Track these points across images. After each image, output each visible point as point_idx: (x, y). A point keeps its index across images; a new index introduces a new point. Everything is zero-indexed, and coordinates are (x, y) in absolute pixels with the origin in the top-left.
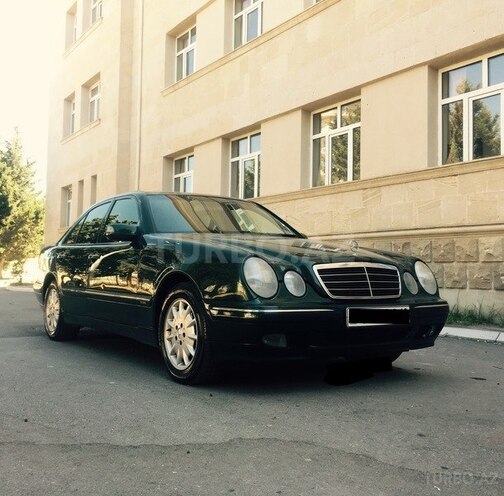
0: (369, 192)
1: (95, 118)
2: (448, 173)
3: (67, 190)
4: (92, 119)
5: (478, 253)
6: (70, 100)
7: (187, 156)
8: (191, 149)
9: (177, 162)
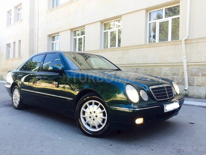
0: (125, 51)
1: (20, 20)
2: (152, 46)
3: (9, 45)
4: (18, 20)
5: (161, 72)
6: (9, 12)
7: (56, 35)
8: (58, 33)
9: (52, 37)
